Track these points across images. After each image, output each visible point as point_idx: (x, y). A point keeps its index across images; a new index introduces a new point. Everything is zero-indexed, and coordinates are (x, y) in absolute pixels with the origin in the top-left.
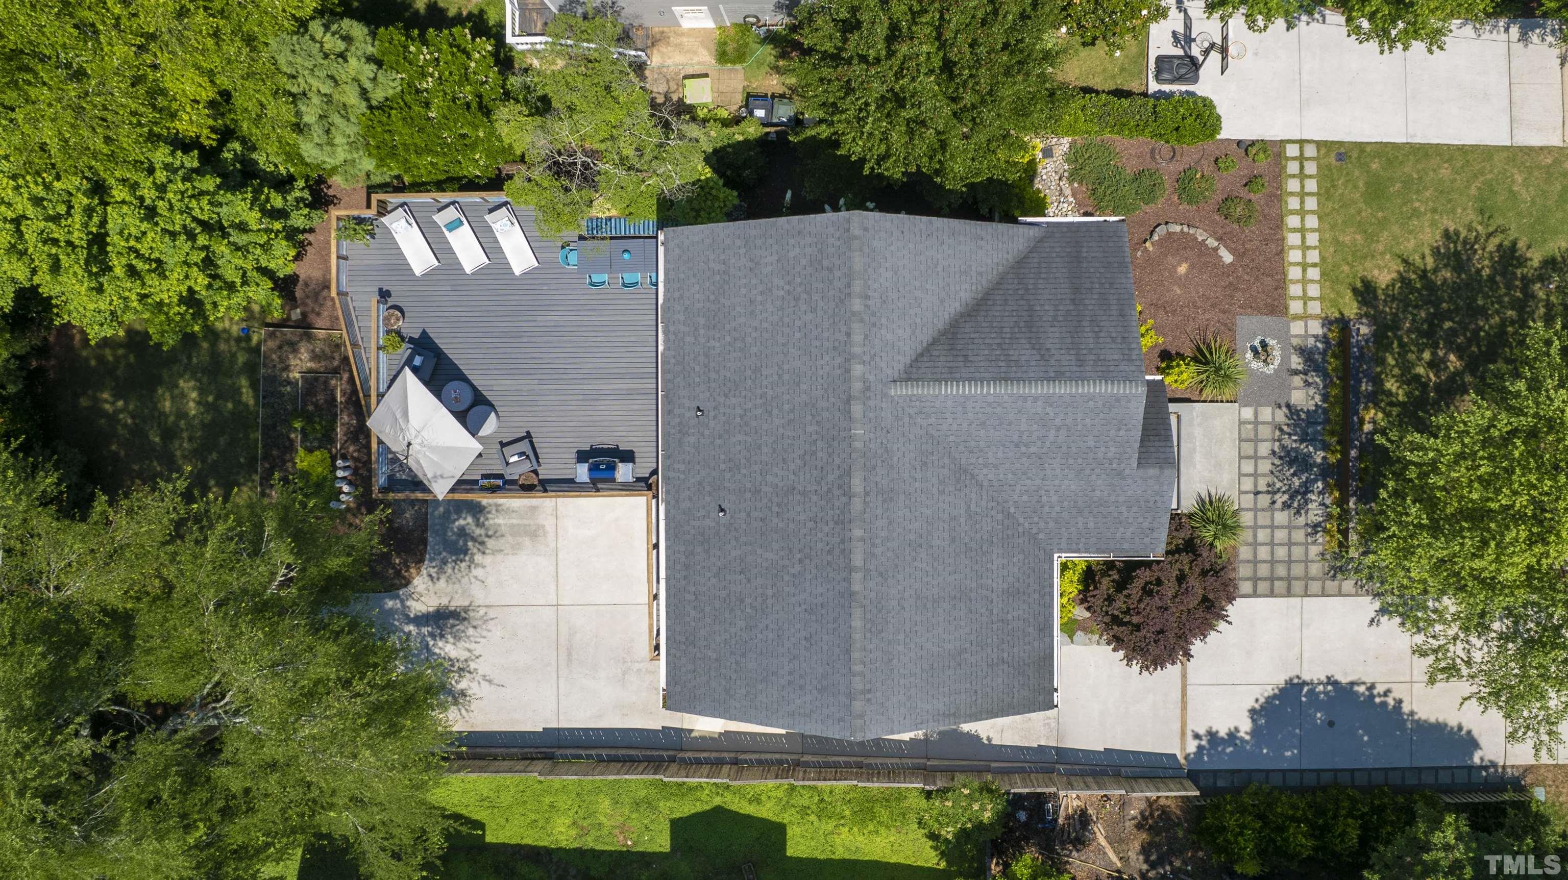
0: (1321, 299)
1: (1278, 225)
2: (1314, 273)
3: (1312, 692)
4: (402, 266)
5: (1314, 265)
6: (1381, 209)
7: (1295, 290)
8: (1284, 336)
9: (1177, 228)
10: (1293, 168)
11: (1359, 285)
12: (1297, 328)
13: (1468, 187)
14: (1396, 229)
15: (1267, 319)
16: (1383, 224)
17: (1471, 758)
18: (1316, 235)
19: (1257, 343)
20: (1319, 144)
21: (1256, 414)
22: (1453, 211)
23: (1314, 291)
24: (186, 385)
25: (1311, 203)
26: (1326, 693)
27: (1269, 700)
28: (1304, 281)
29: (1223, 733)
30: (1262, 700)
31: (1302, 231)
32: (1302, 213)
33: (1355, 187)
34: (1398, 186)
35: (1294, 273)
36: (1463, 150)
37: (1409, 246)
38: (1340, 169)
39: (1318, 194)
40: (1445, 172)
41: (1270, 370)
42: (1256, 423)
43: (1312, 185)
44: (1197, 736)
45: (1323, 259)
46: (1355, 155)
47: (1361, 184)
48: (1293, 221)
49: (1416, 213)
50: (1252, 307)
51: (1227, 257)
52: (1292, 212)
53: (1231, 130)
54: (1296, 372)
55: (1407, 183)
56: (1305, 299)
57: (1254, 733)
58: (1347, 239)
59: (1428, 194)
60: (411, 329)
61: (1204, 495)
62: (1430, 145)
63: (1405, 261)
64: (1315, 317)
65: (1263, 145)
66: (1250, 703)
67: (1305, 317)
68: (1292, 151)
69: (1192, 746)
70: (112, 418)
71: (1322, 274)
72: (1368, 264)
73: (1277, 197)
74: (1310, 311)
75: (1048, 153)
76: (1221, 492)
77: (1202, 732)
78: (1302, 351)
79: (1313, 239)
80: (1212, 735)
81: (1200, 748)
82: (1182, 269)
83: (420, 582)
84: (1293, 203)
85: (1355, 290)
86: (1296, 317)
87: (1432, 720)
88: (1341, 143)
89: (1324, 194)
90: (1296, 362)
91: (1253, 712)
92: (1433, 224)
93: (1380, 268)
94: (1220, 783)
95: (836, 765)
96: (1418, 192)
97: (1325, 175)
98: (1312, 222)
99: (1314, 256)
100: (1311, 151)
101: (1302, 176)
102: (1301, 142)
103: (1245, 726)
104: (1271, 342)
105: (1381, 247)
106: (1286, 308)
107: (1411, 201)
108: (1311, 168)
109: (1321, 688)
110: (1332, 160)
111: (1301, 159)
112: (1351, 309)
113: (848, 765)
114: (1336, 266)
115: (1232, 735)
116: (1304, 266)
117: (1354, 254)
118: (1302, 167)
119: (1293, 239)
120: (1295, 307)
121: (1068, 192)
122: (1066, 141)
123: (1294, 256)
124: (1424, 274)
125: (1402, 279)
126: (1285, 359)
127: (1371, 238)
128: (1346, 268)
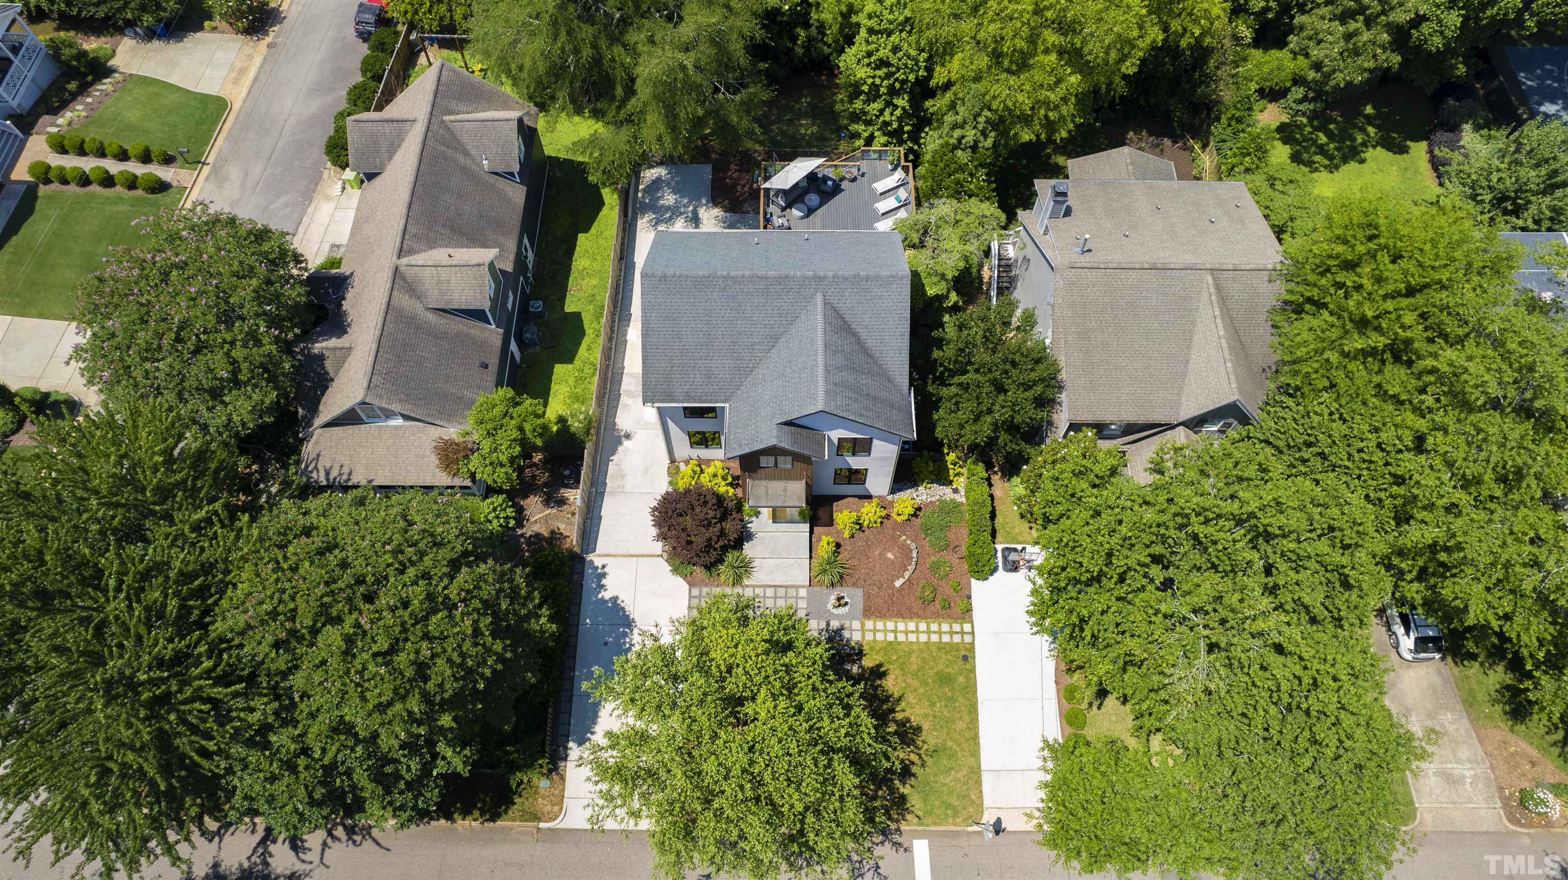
0: (875, 641)
1: (919, 616)
2: (891, 637)
3: (625, 635)
4: (876, 180)
5: (896, 638)
6: (934, 682)
7: (880, 625)
8: (850, 617)
9: (914, 555)
10: (956, 627)
11: (882, 669)
12: (856, 625)
13: (952, 740)
14: (922, 691)
15: (861, 606)
16: (925, 683)
17: (574, 741)
18: (915, 640)
19: (846, 599)
20: (972, 644)
21: (802, 598)
22: (935, 729)
23: (880, 636)
24: (815, 129)
25: (935, 638)
26: (625, 643)
27: (623, 609)
28: (885, 631)
29: (604, 582)
30: (623, 605)
31: (917, 631)
32: (929, 632)
33: (947, 666)
34: (950, 694)
35: (890, 625)
36: (976, 738)
37: (911, 698)
38: (957, 657)
39: (941, 642)
40: (960, 725)
41: (830, 607)
42: (797, 598)
43: (946, 638)
44: (604, 567)
45: (900, 643)
46: (968, 666)
47: (949, 670)
48: (923, 626)
49: (933, 704)
50: (867, 597)
51: (898, 584)
52: (928, 626)
53: (977, 586)
54: (828, 624)
55: (952, 699)
56: (875, 631)
57: (603, 601)
58: (913, 659)
59: (945, 713)
60: (845, 185)
61: (754, 564)
62: (977, 715)
63: (899, 699)
64: (863, 637)
65: (969, 610)
66: (621, 598)
67: (863, 630)
68: (967, 627)
69: (598, 562)
70: (798, 101)
71: (891, 643)
72: (898, 671)
73: (937, 616)
74: (867, 633)
75: (956, 491)
76: (755, 574)
77: (606, 570)
78: (842, 628)
79: (912, 638)
80: (604, 575)
81: (597, 568)
82: (890, 555)
83: (717, 212)
84: (934, 627)
85: (880, 665)
86: (863, 625)
87: (600, 714)
88: (974, 658)
89: (941, 646)
90: (835, 624)
91: (615, 598)
92: (926, 716)
93: (896, 678)
94: (575, 576)
95: (605, 383)
96: (946, 706)
97: (952, 648)
98: (923, 638)
99: (901, 638)
100: (967, 638)
101: (952, 633)
102: (973, 633)
103: (606, 595)
104: (847, 608)
105: (909, 681)
106: (869, 618)
107: (940, 701)
108: (957, 639)
109: (628, 640)
110: (963, 653)
111: (962, 633)
112: (867, 662)
113: (605, 388)
114: (896, 651)
115: (602, 587)
116: (895, 631)
117: (904, 663)
118: (957, 633)
119: (912, 626)
120: (869, 624)
121: (933, 499)
122: (964, 500)
123: (901, 626)
124: (893, 711)
125: (888, 697)
126: (837, 617)
127: (915, 675)
128: (895, 658)
